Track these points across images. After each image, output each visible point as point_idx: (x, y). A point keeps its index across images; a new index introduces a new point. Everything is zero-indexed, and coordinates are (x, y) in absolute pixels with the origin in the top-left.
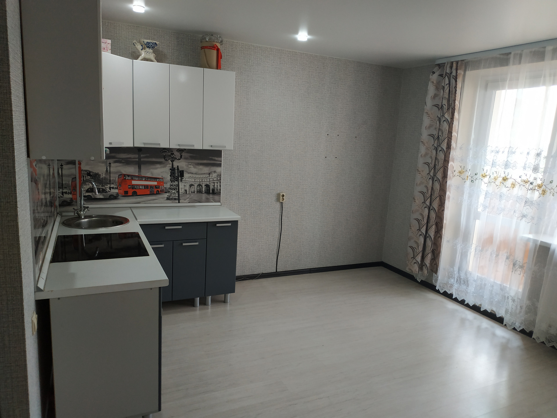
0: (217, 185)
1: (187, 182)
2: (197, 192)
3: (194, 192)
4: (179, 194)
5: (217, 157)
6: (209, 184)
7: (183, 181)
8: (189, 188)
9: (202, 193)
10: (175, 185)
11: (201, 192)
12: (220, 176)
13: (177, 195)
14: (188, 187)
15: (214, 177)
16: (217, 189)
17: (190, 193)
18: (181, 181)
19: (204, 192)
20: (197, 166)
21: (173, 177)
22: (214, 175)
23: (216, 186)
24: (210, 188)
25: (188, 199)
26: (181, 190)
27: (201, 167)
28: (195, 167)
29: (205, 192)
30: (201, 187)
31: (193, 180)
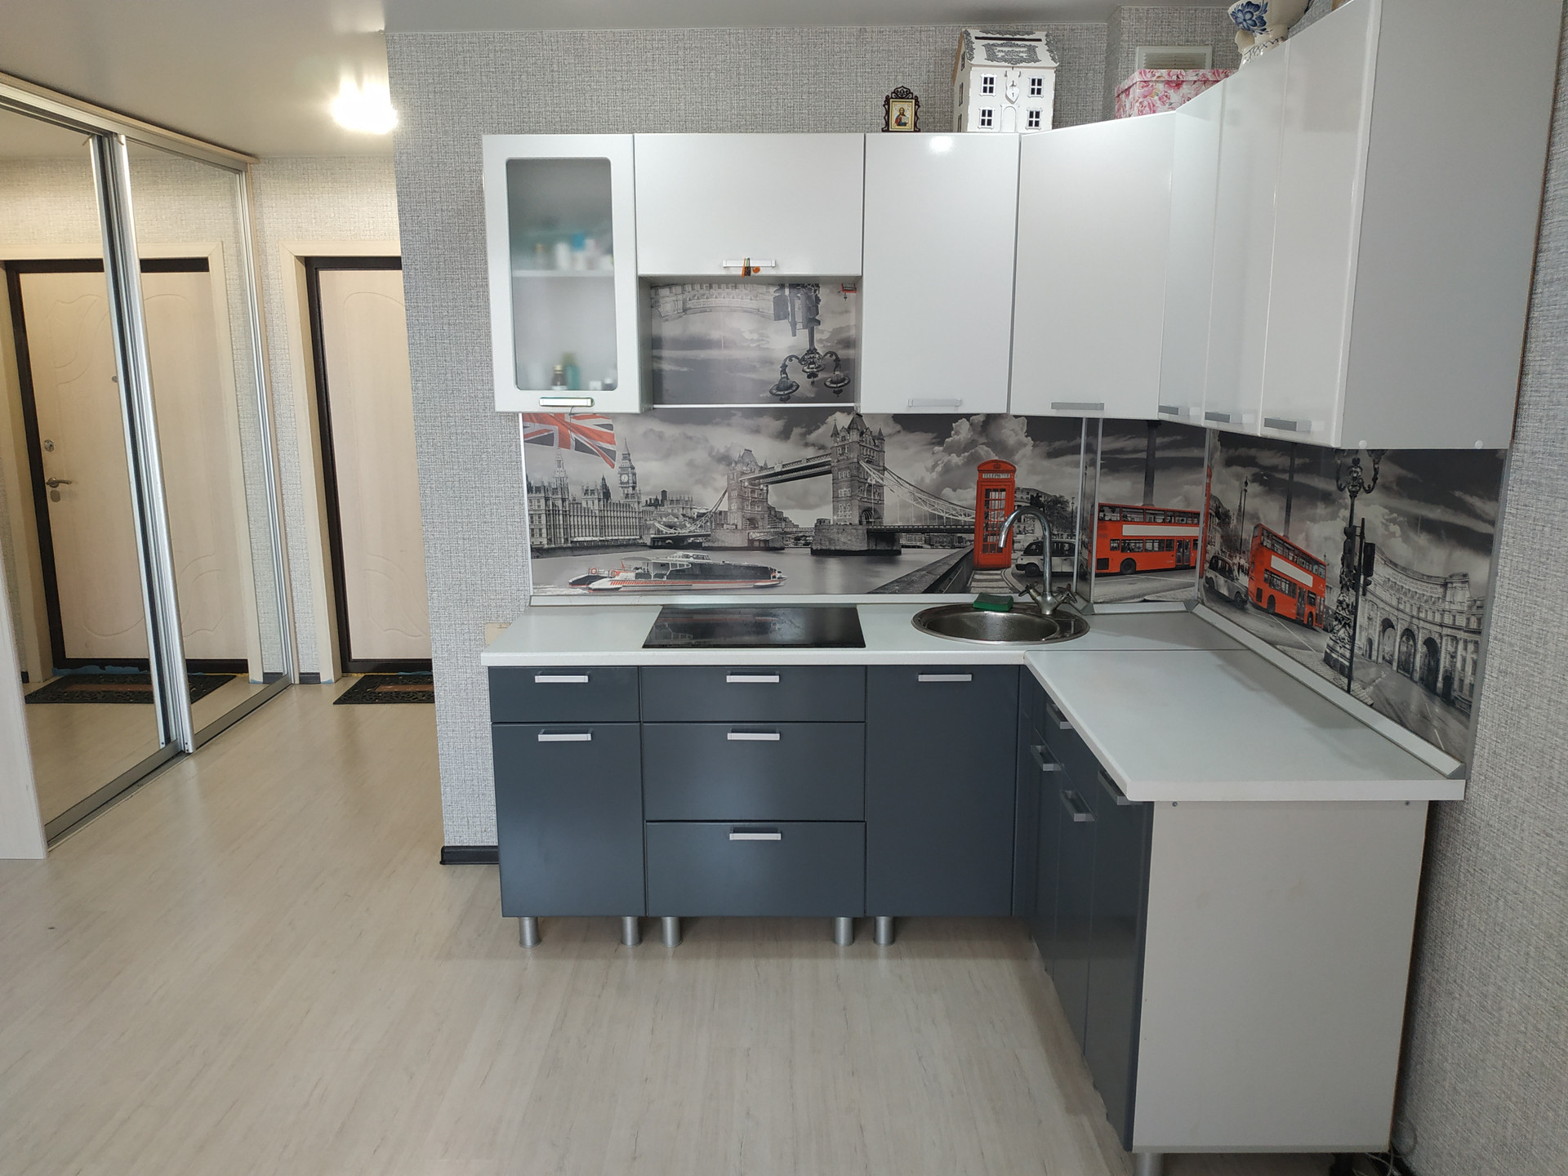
0: (1464, 660)
1: (1378, 602)
2: (1398, 667)
3: (1390, 662)
4: (1352, 651)
5: (1481, 497)
6: (1438, 641)
7: (1368, 594)
8: (1379, 637)
9: (1411, 678)
10: (1348, 605)
11: (1408, 672)
12: (1480, 607)
13: (1348, 654)
14: (1378, 629)
15: (1459, 608)
16: (1462, 681)
17: (1380, 660)
18: (1364, 594)
19: (1417, 676)
20: (1412, 535)
21: (1348, 567)
22: (1460, 597)
23: (1459, 665)
24: (1438, 661)
25: (1371, 688)
26: (1360, 633)
27: (1423, 539)
28: (1406, 539)
29: (1421, 679)
30: (1411, 643)
31: (1394, 603)
